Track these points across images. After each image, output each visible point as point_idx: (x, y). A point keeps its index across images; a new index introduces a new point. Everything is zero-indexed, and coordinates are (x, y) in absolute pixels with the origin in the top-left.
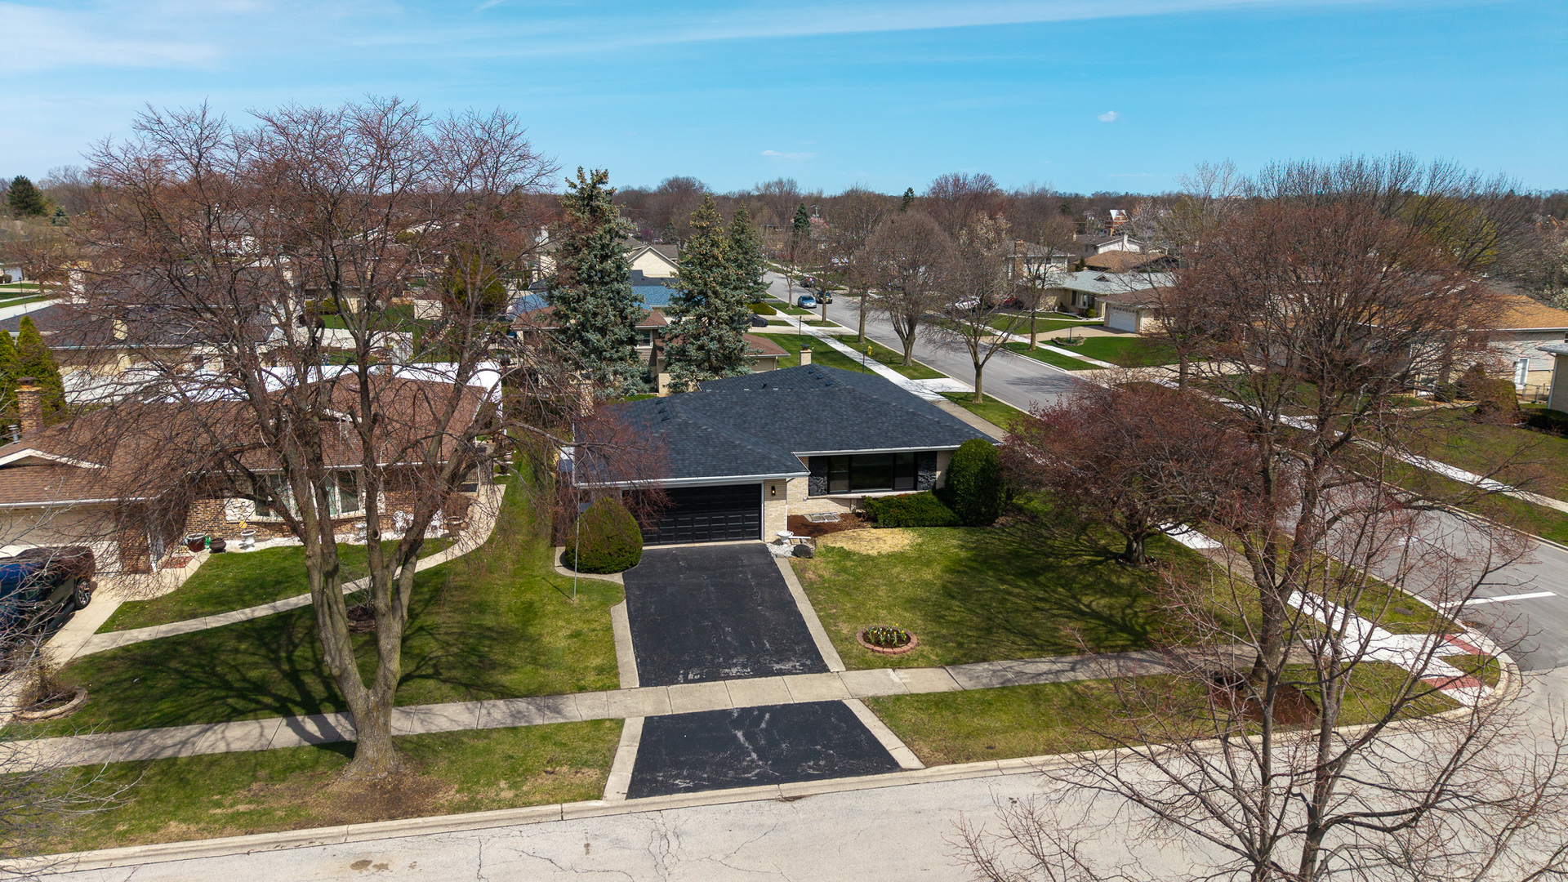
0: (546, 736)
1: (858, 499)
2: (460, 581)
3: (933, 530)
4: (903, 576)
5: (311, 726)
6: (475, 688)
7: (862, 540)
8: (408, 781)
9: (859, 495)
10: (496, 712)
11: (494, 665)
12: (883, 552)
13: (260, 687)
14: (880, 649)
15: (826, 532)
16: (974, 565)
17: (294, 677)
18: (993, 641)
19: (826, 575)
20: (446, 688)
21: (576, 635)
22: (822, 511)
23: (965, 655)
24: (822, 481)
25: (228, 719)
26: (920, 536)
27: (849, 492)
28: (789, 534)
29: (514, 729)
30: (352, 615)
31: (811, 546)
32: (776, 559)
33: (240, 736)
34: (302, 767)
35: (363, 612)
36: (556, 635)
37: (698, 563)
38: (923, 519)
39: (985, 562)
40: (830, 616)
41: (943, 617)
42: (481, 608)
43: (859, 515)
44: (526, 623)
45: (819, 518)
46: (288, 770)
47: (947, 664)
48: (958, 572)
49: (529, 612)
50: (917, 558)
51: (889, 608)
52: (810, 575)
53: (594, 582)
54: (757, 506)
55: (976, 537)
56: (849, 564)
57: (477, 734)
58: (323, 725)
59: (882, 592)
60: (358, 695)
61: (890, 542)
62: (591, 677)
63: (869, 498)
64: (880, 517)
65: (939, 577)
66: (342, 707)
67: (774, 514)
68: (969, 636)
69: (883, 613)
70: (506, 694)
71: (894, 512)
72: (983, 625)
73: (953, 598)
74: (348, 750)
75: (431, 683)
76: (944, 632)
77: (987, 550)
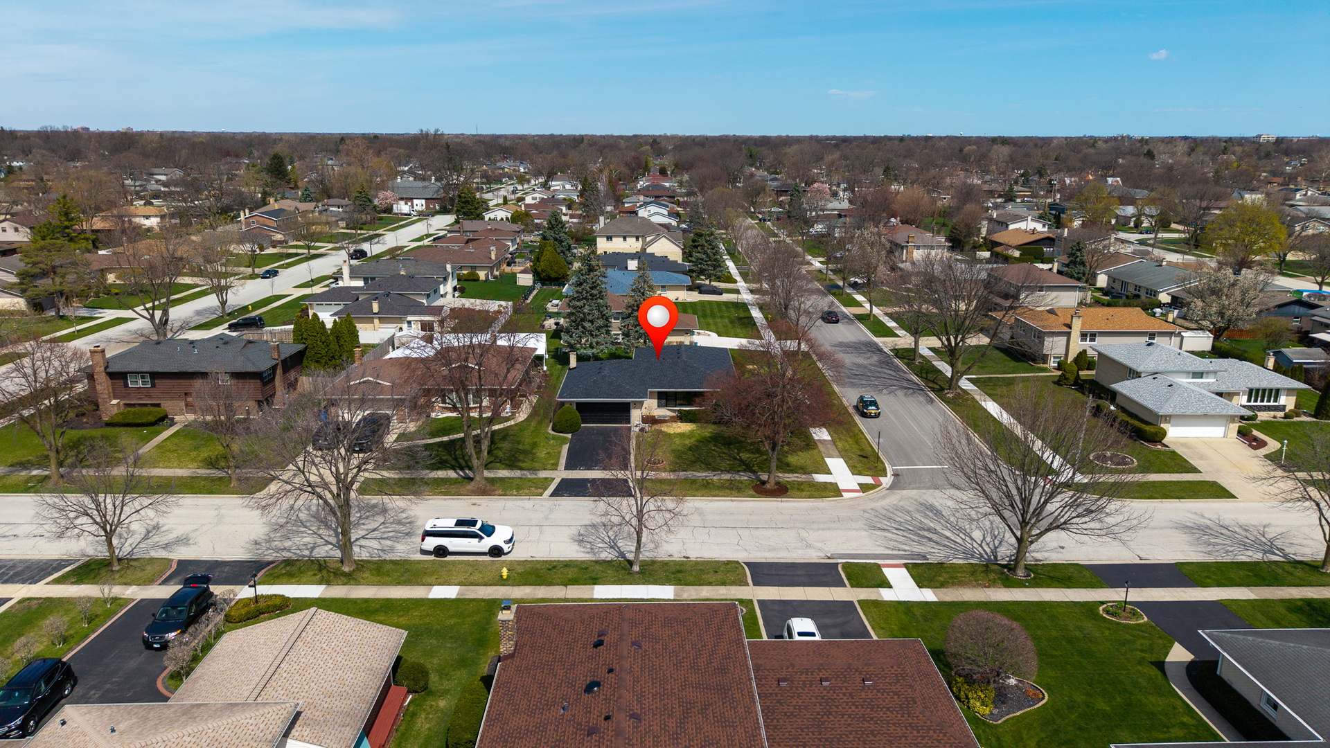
0: (530, 480)
1: (676, 410)
2: (512, 433)
3: (705, 425)
5: (461, 473)
6: (511, 466)
7: (676, 427)
8: (488, 488)
10: (517, 473)
11: (519, 461)
13: (446, 462)
14: (650, 465)
15: (662, 423)
17: (456, 459)
18: (694, 465)
19: (647, 439)
20: (503, 466)
21: (548, 453)
22: (663, 414)
23: (680, 469)
24: (664, 401)
25: (437, 470)
26: (697, 427)
27: (675, 407)
28: (642, 422)
29: (521, 478)
30: (474, 442)
31: (649, 428)
32: (632, 432)
33: (441, 474)
34: (459, 482)
35: (478, 441)
36: (541, 453)
37: (600, 432)
40: (640, 453)
41: (681, 456)
42: (519, 443)
43: (676, 417)
44: (532, 449)
46: (455, 483)
47: (671, 471)
48: (701, 441)
49: (535, 445)
53: (560, 436)
54: (627, 411)
57: (510, 478)
58: (465, 473)
60: (475, 462)
61: (682, 428)
62: (549, 466)
63: (680, 410)
64: (683, 418)
66: (470, 468)
67: (636, 415)
68: (686, 463)
70: (521, 469)
72: (695, 460)
73: (691, 451)
74: (472, 479)
75: (498, 464)
76: (678, 461)
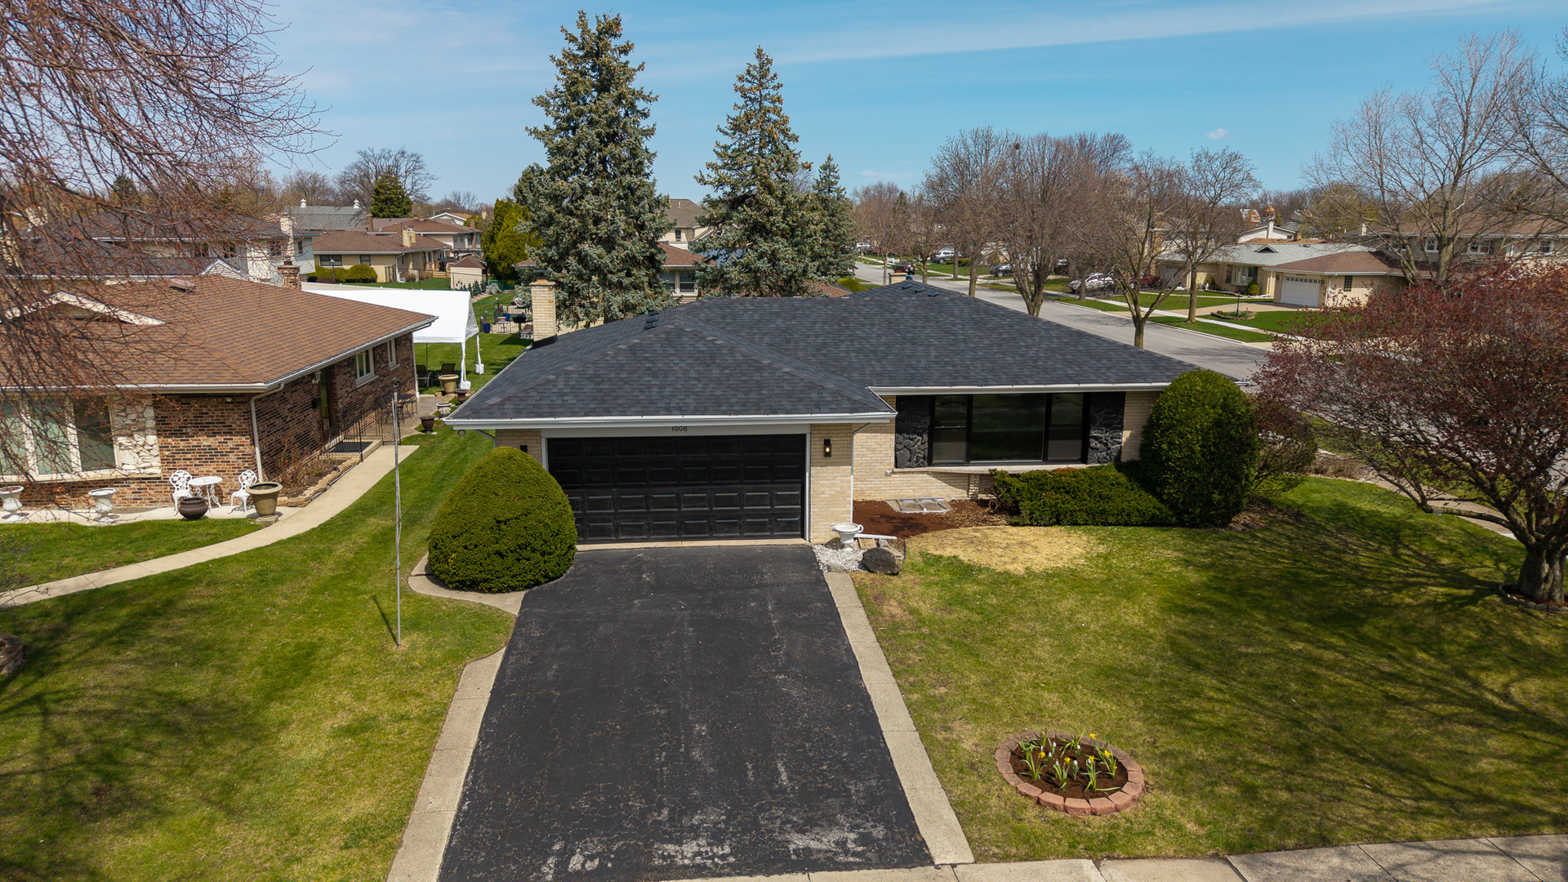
1: (982, 476)
3: (1124, 531)
4: (1083, 618)
7: (991, 544)
9: (984, 469)
12: (1036, 569)
14: (1056, 799)
15: (925, 529)
16: (1219, 597)
18: (1327, 783)
19: (925, 609)
22: (918, 495)
23: (1269, 823)
24: (920, 442)
26: (1102, 541)
27: (967, 463)
28: (856, 529)
31: (896, 553)
32: (827, 575)
36: (314, 727)
38: (1103, 512)
39: (1240, 592)
40: (932, 702)
41: (1187, 714)
43: (983, 504)
44: (274, 693)
45: (914, 506)
47: (1232, 849)
48: (1193, 611)
49: (298, 668)
50: (1104, 583)
51: (1064, 688)
52: (892, 608)
54: (797, 476)
55: (1207, 545)
56: (970, 588)
59: (1043, 650)
61: (1045, 550)
63: (1003, 474)
64: (1025, 506)
65: (1157, 622)
67: (828, 492)
68: (1264, 768)
69: (1051, 699)
71: (1050, 497)
72: (1284, 737)
73: (1198, 667)
76: (1200, 752)
77: (1236, 569)
